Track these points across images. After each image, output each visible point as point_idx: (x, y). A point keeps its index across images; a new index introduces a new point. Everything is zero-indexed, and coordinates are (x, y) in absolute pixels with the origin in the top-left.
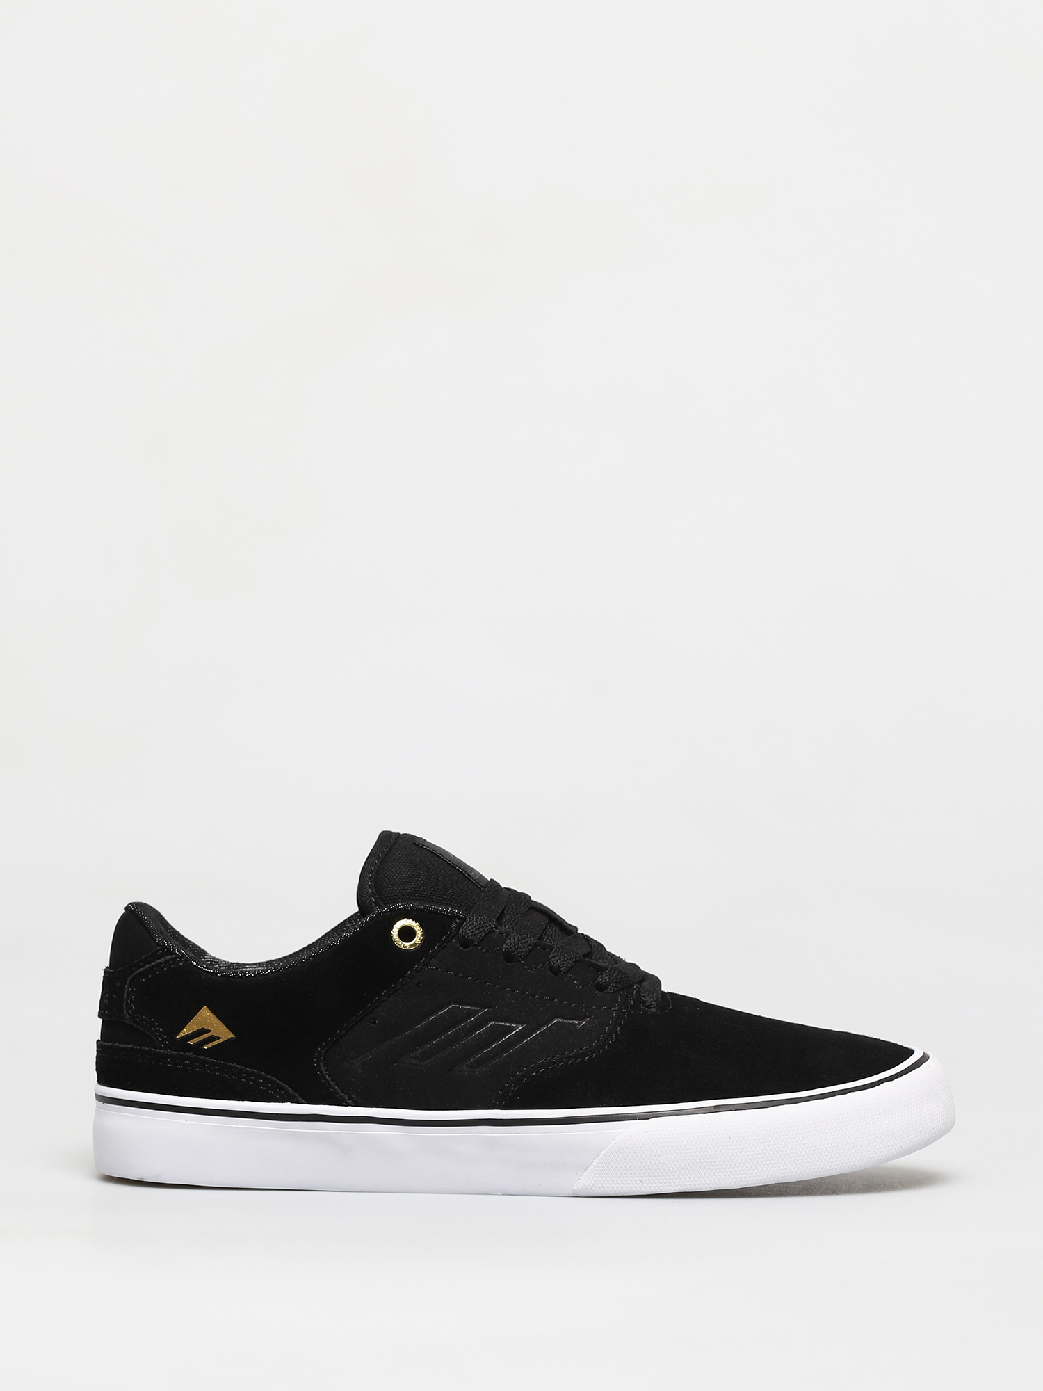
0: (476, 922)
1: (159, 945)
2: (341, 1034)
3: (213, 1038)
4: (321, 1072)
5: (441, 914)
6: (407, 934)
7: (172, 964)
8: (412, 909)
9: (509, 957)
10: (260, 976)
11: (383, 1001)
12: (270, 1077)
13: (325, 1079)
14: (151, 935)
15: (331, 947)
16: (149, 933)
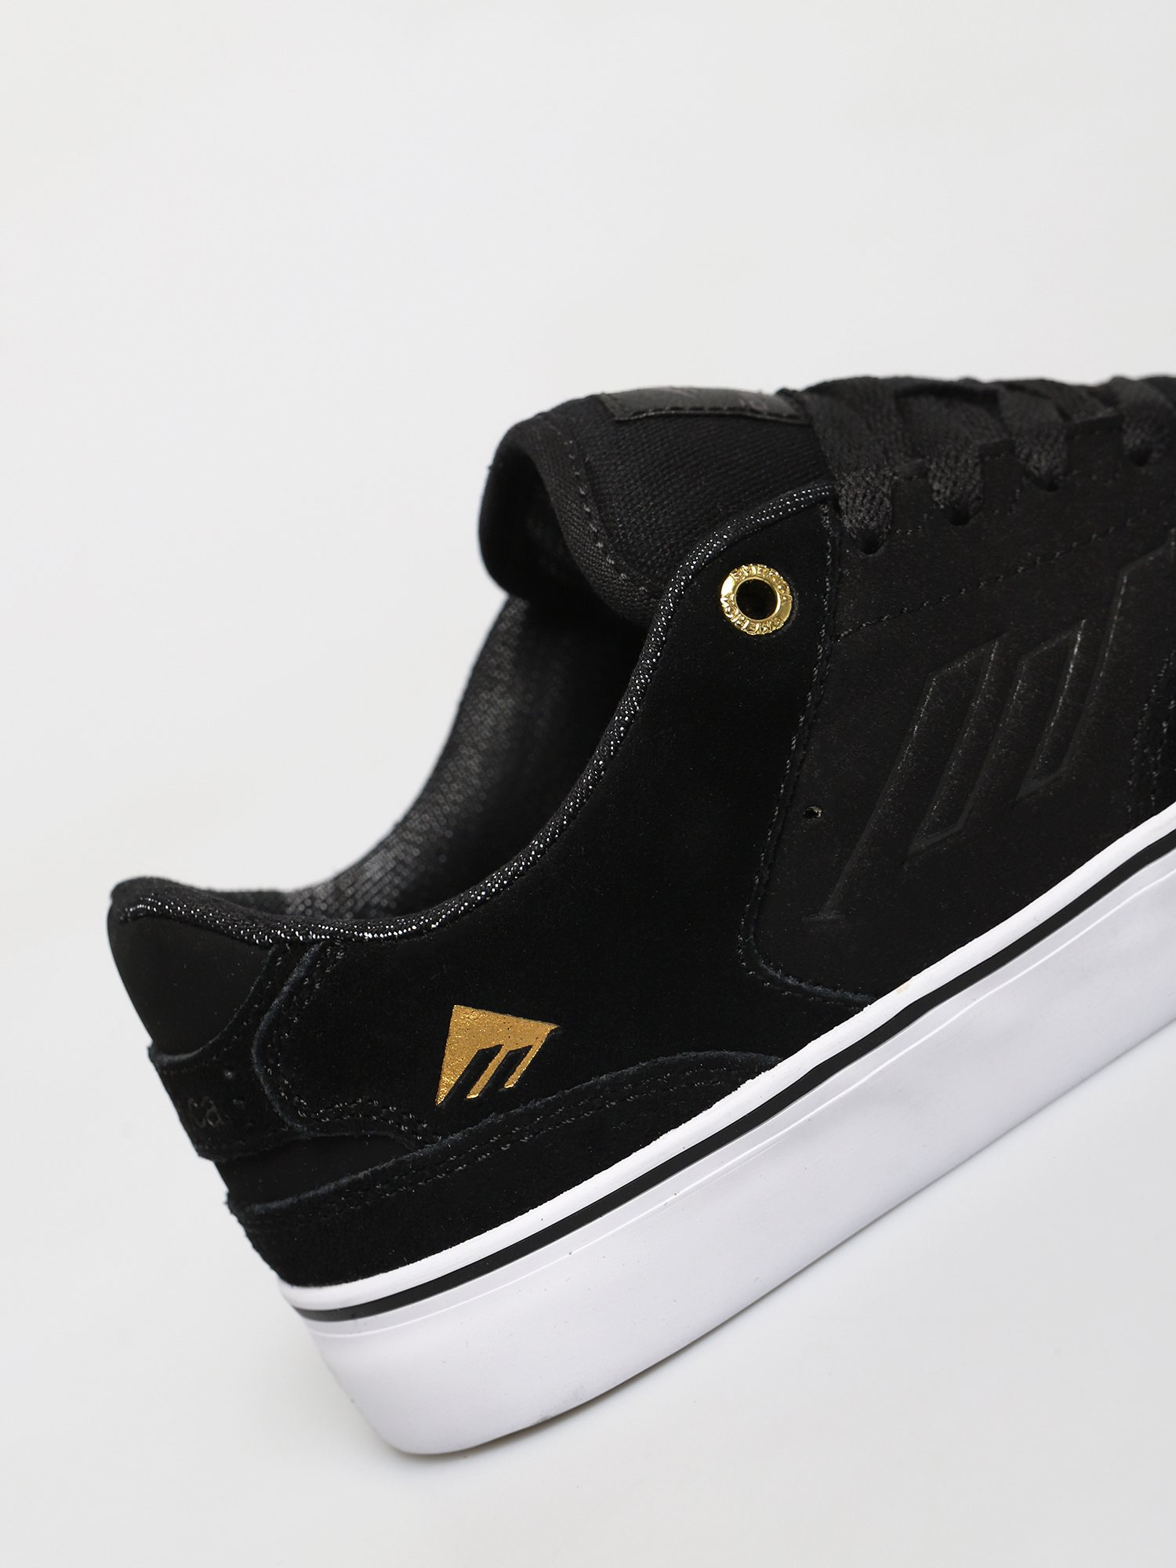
0: (858, 485)
1: (268, 946)
2: (764, 882)
3: (515, 1057)
4: (772, 979)
5: (788, 516)
6: (755, 599)
7: (323, 968)
8: (731, 544)
9: (958, 515)
10: (522, 874)
11: (802, 761)
12: (679, 1056)
13: (788, 987)
14: (234, 938)
15: (627, 725)
16: (229, 934)
